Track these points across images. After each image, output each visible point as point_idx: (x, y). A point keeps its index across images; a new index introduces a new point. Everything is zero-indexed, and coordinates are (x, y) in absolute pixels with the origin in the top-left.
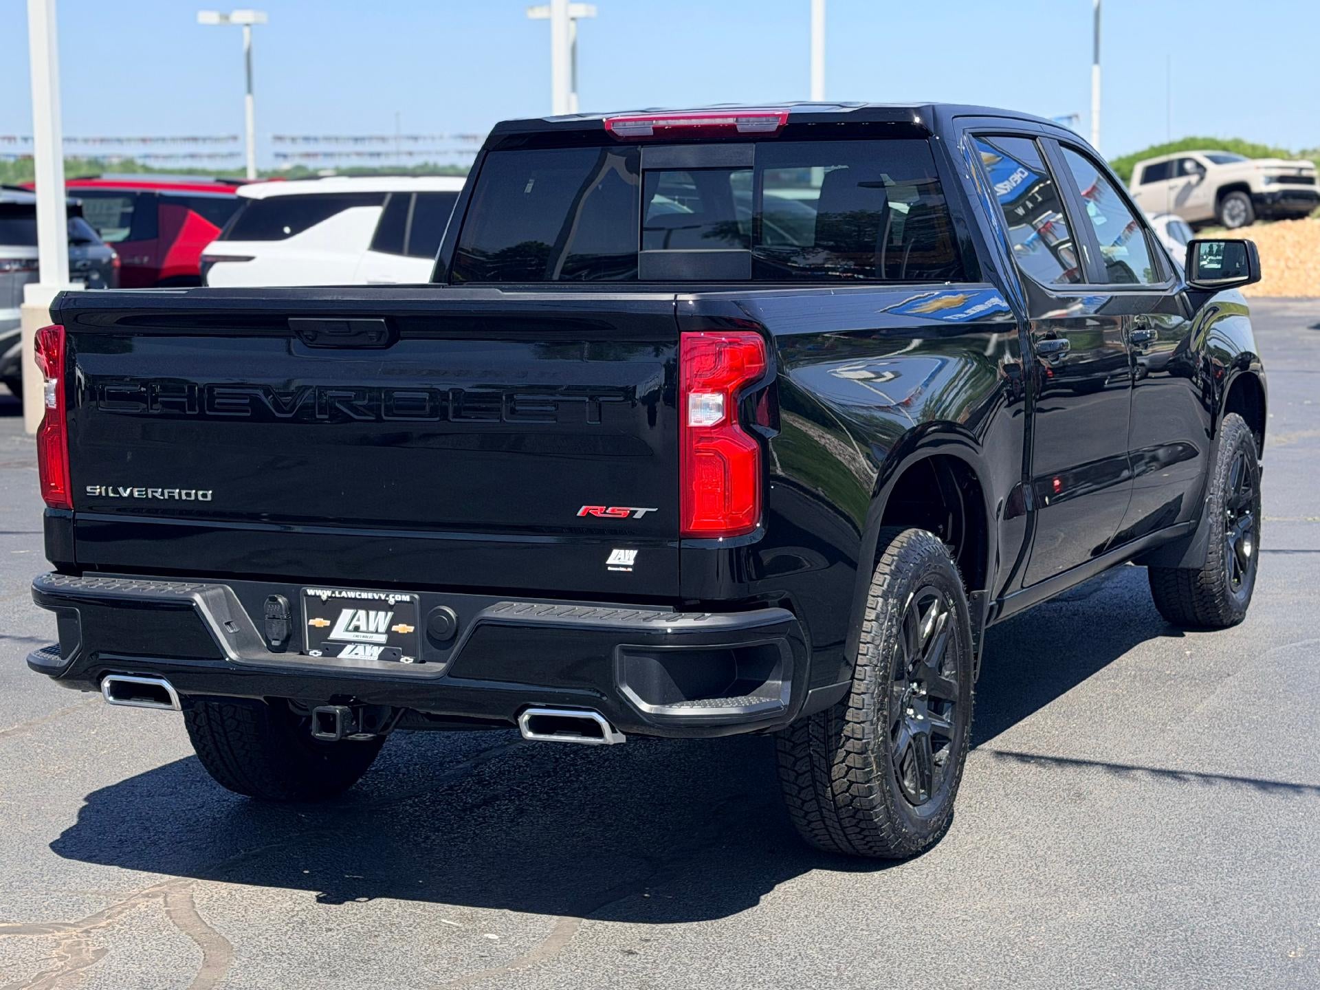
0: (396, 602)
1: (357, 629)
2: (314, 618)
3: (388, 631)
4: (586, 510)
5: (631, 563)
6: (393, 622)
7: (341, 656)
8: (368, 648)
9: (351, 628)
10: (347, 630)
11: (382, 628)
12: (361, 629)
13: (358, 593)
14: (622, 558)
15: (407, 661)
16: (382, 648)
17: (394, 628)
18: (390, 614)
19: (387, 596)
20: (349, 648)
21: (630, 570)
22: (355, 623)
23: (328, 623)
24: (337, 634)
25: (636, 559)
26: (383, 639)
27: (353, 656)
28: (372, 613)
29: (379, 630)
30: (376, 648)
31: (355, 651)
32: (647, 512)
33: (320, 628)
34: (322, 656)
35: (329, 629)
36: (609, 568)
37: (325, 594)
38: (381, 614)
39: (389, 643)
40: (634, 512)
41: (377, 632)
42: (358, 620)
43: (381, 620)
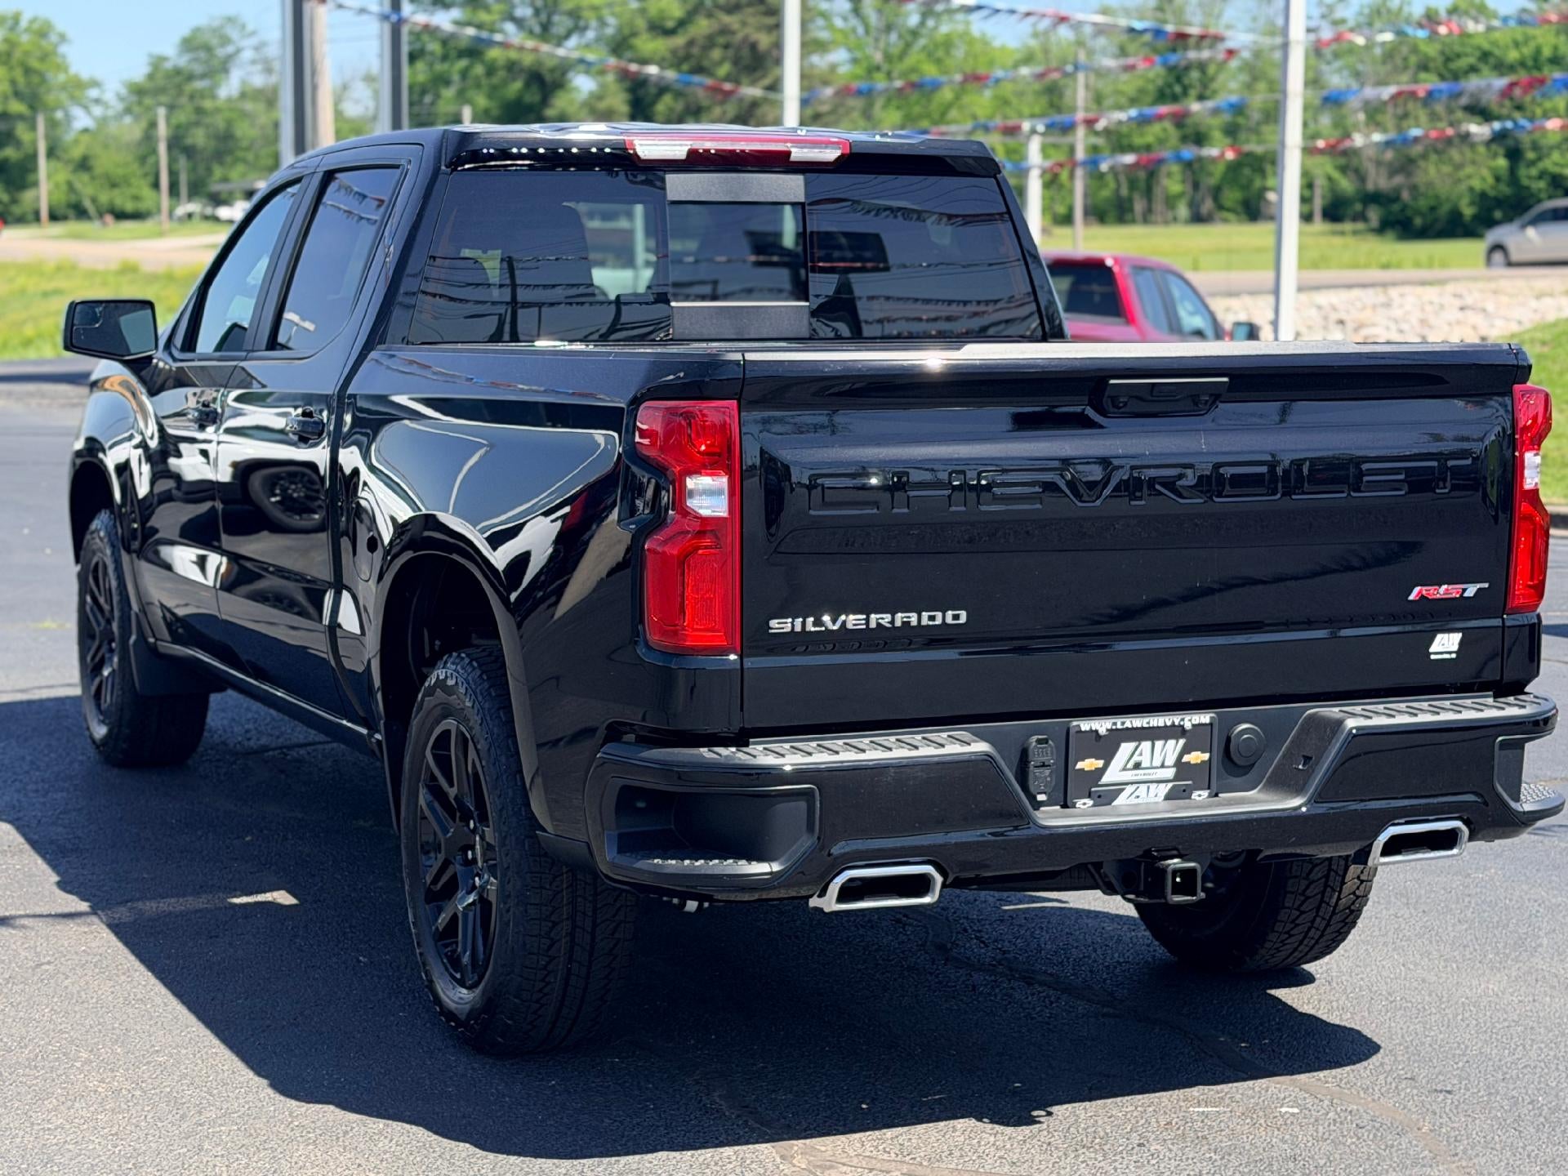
0: (1193, 725)
1: (1137, 766)
2: (1083, 760)
3: (1178, 763)
4: (1420, 592)
5: (1455, 648)
6: (1186, 750)
7: (1118, 802)
8: (1153, 786)
9: (1130, 765)
10: (1125, 769)
11: (1170, 761)
12: (1143, 765)
13: (1146, 720)
14: (1446, 644)
15: (1200, 796)
16: (1170, 785)
17: (1186, 758)
18: (1182, 742)
19: (1183, 720)
20: (1129, 789)
21: (1454, 656)
22: (1136, 758)
23: (1100, 763)
24: (1112, 776)
25: (1461, 643)
26: (1170, 773)
27: (1133, 800)
28: (1159, 744)
29: (1166, 764)
30: (1162, 785)
31: (1136, 794)
32: (1479, 589)
33: (1091, 771)
34: (1094, 806)
35: (1101, 772)
36: (1433, 657)
37: (1102, 725)
38: (1172, 742)
39: (1177, 778)
40: (1464, 590)
41: (1163, 766)
42: (1141, 754)
43: (1171, 749)
